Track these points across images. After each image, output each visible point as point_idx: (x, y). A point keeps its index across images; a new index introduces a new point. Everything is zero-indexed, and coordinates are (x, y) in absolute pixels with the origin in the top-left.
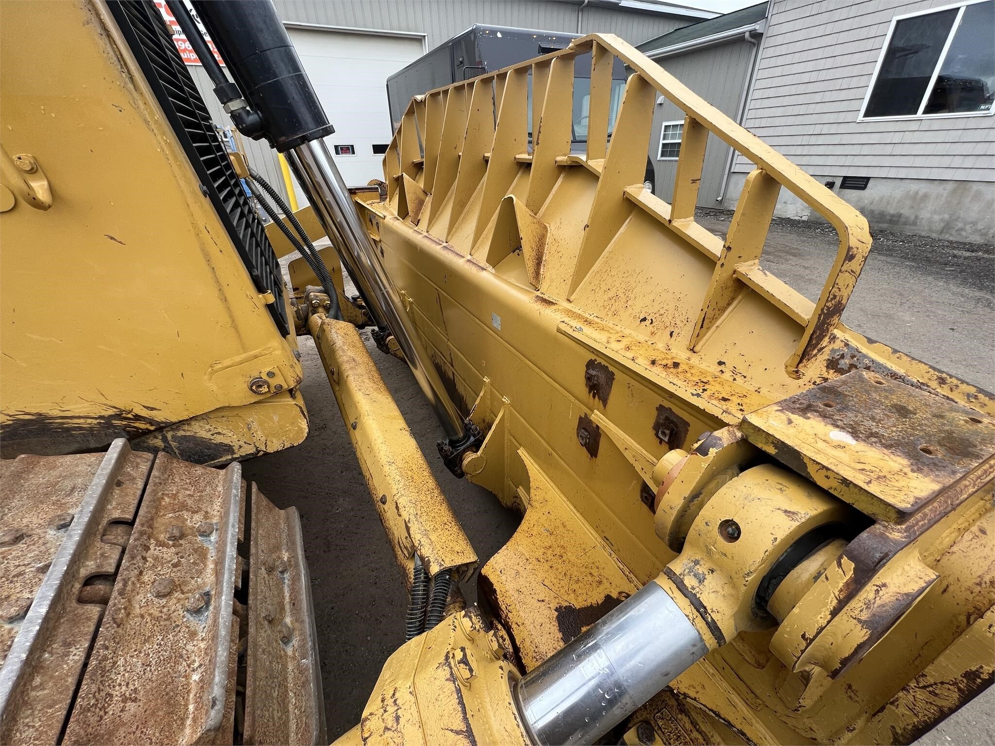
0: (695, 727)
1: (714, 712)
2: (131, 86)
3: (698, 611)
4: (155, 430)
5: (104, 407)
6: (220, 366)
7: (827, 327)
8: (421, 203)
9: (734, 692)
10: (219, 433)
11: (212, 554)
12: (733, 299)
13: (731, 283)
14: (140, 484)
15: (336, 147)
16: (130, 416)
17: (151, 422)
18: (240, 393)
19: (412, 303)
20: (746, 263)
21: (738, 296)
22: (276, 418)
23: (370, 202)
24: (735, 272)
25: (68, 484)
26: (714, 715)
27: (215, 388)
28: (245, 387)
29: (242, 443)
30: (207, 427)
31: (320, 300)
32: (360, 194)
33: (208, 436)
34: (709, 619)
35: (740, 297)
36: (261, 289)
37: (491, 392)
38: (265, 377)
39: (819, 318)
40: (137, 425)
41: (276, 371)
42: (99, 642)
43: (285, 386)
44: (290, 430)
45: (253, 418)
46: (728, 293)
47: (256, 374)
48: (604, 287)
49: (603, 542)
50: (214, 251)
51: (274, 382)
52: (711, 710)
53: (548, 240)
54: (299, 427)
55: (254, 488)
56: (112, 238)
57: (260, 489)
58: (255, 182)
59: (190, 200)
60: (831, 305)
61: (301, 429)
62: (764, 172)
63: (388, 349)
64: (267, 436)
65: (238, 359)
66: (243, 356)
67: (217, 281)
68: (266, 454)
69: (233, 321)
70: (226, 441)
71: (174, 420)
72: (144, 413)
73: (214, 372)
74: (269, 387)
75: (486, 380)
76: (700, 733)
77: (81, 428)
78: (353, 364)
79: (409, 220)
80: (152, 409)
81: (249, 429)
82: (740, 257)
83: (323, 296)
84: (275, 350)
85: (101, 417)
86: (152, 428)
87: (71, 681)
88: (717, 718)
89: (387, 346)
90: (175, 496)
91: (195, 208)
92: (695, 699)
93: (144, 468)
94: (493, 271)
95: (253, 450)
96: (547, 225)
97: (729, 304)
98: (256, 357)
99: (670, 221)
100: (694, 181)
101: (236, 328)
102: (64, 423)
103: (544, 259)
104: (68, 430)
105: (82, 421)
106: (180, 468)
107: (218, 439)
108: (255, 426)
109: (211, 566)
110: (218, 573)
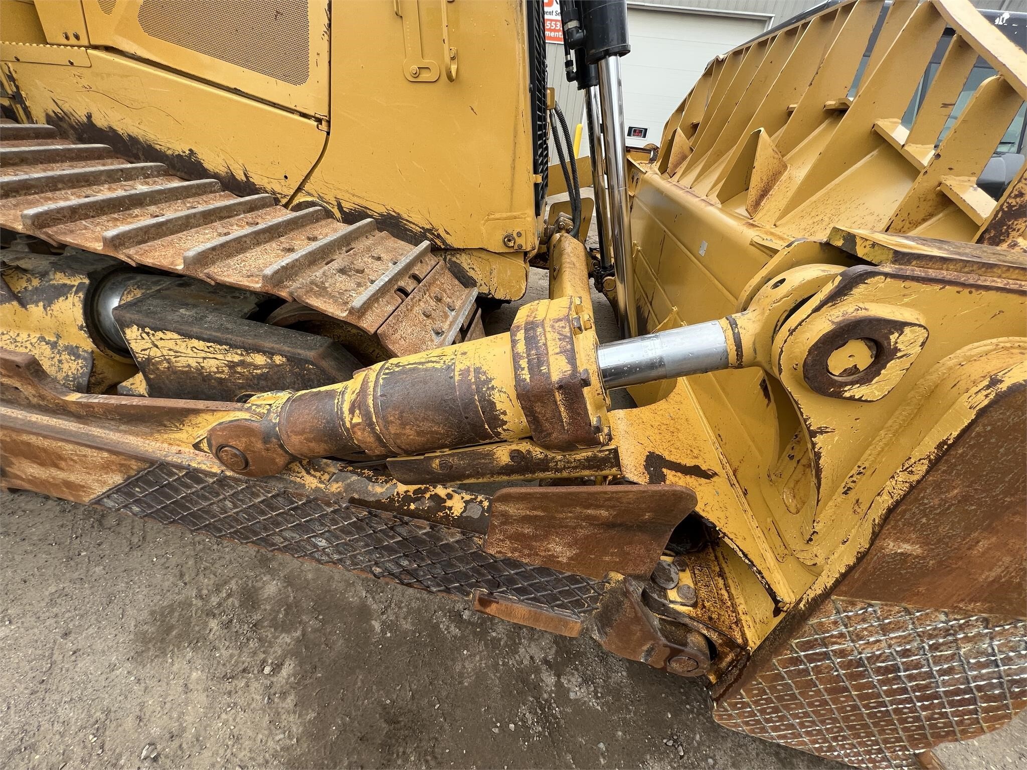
0: (726, 588)
1: (743, 553)
2: (519, 8)
3: (731, 326)
4: (444, 249)
5: (427, 222)
6: (493, 216)
7: (1007, 231)
8: (684, 158)
9: (770, 551)
10: (473, 269)
11: (450, 319)
12: (931, 215)
13: (932, 196)
14: (430, 268)
15: (630, 128)
16: (436, 233)
17: (444, 242)
18: (496, 245)
19: (639, 251)
20: (957, 178)
21: (939, 213)
22: (509, 273)
23: (639, 162)
24: (940, 184)
25: (401, 251)
26: (742, 556)
27: (484, 231)
28: (501, 238)
29: (483, 283)
30: (469, 261)
31: (566, 224)
32: (633, 153)
33: (466, 267)
34: (736, 331)
35: (941, 215)
36: (536, 172)
37: (675, 319)
38: (515, 235)
39: (996, 215)
40: (436, 241)
41: (523, 233)
42: (399, 309)
43: (524, 248)
44: (514, 286)
45: (497, 264)
46: (926, 207)
47: (510, 231)
48: (813, 214)
49: (715, 440)
50: (521, 129)
51: (519, 241)
52: (741, 550)
53: (784, 177)
54: (520, 287)
55: (480, 311)
56: (472, 109)
57: (482, 316)
58: (556, 116)
59: (521, 91)
60: (1014, 203)
61: (521, 288)
62: (1002, 78)
63: (602, 287)
64: (499, 284)
65: (504, 215)
66: (509, 214)
67: (514, 153)
68: (493, 298)
69: (512, 185)
70: (475, 277)
71: (455, 246)
72: (443, 234)
73: (488, 220)
74: (514, 243)
75: (675, 309)
76: (728, 593)
77: (412, 231)
78: (572, 266)
79: (666, 175)
80: (448, 233)
81: (491, 273)
82: (951, 169)
83: (571, 223)
84: (528, 216)
85: (423, 228)
86: (443, 247)
87: (386, 315)
88: (743, 559)
89: (602, 284)
90: (443, 284)
91: (522, 97)
92: (732, 540)
93: (433, 263)
94: (720, 206)
95: (487, 292)
96: (789, 166)
97: (924, 220)
98: (515, 218)
99: (903, 146)
100: (945, 105)
101: (512, 191)
102: (406, 224)
103: (770, 193)
104: (407, 230)
105: (414, 226)
106: (448, 275)
107: (471, 273)
108: (495, 272)
109: (448, 323)
110: (451, 325)
